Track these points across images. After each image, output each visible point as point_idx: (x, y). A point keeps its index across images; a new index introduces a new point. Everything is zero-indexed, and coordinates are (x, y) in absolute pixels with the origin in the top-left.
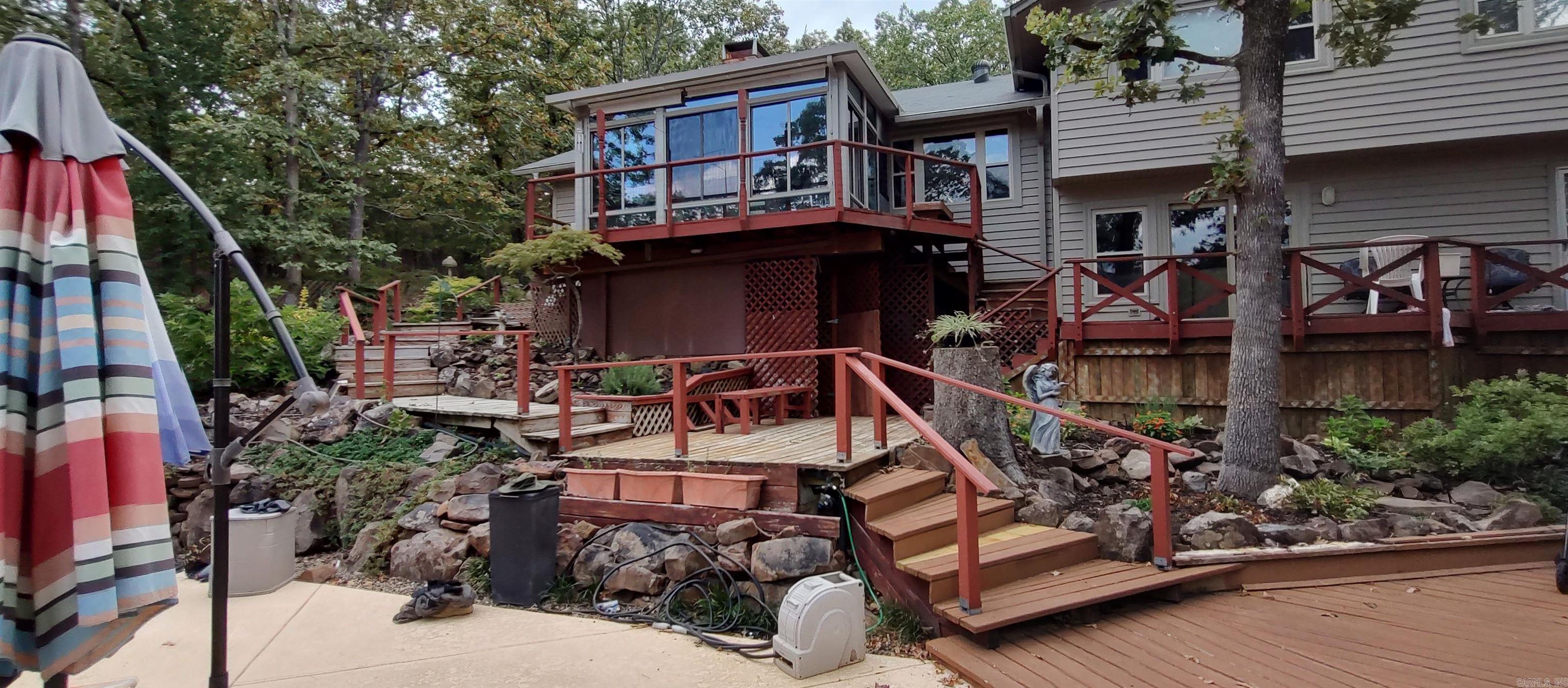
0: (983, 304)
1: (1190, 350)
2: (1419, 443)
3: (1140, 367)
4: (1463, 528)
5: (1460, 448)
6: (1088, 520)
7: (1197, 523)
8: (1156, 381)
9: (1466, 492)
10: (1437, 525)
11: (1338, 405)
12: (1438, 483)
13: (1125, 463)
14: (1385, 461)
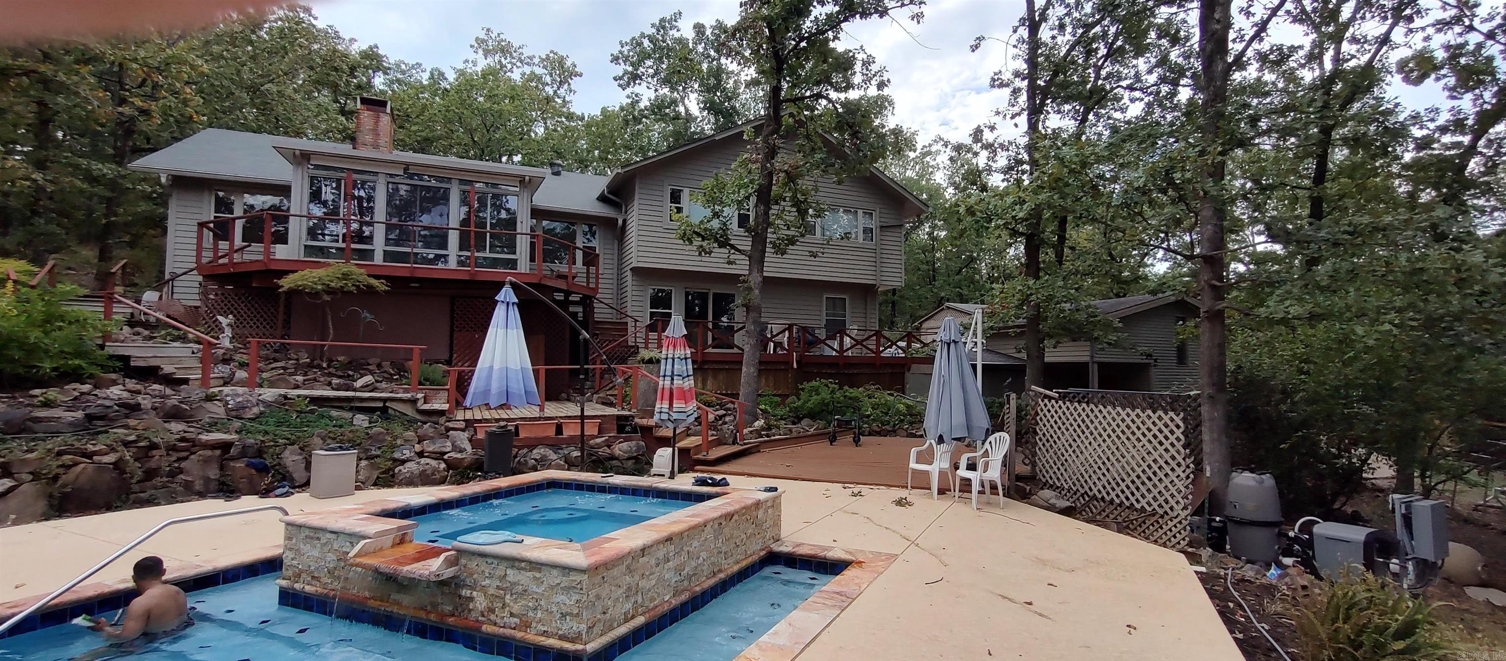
0: (597, 334)
1: (706, 366)
2: (791, 406)
4: (807, 431)
5: (802, 407)
6: (714, 433)
9: (805, 422)
10: (802, 430)
12: (796, 420)
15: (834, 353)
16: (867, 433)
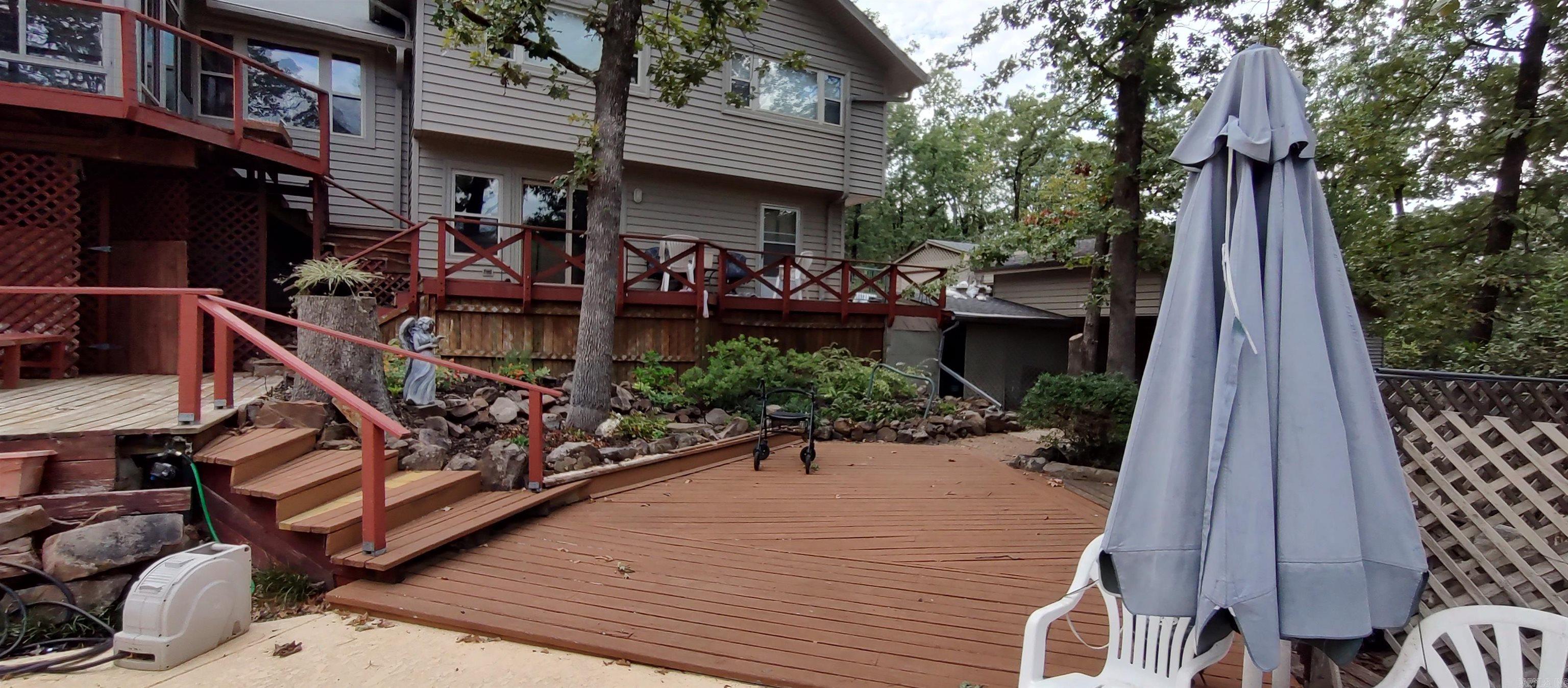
1: (539, 311)
2: (690, 384)
3: (498, 323)
4: (713, 438)
5: (711, 387)
6: (472, 460)
7: (558, 452)
8: (510, 337)
9: (714, 415)
10: (700, 438)
11: (643, 358)
12: (698, 411)
13: (493, 409)
14: (671, 398)
15: (775, 296)
16: (826, 435)
